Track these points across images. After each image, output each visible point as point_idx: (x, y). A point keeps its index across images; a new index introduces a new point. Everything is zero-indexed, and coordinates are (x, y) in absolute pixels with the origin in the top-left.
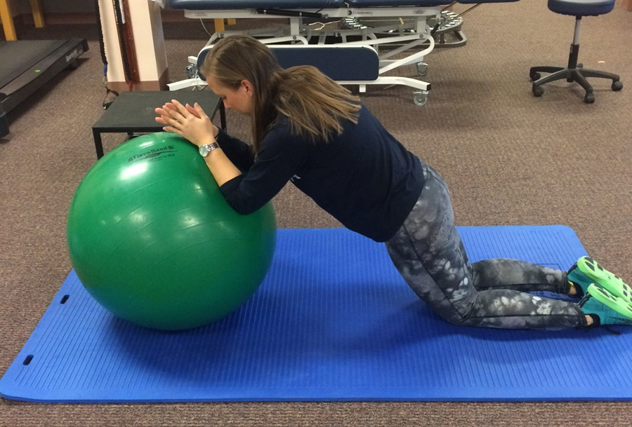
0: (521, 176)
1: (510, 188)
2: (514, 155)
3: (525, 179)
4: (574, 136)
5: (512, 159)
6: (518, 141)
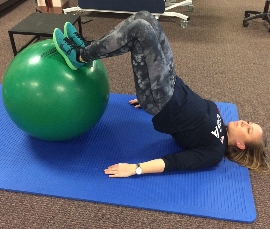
0: (221, 72)
1: (213, 78)
2: (222, 59)
3: (222, 73)
4: (257, 51)
5: (219, 61)
6: (226, 51)
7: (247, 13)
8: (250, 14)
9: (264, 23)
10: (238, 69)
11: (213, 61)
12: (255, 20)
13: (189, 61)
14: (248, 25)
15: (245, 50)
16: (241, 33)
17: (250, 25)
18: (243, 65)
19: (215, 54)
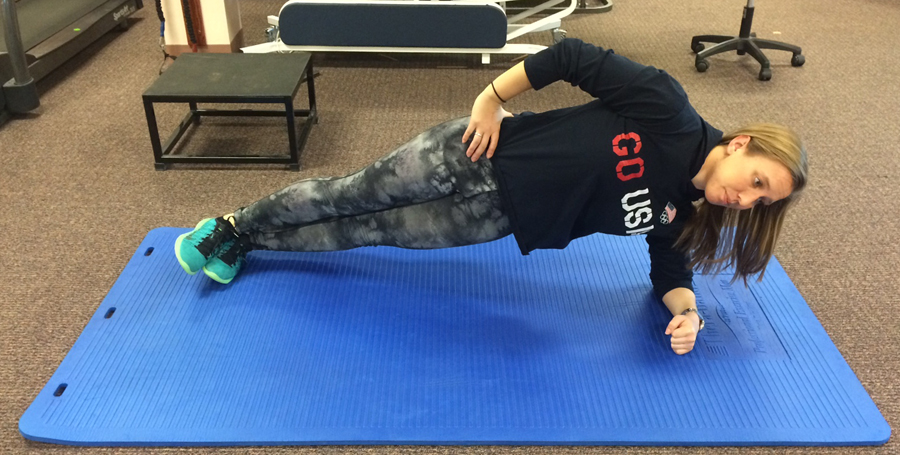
7: (697, 43)
8: (705, 43)
9: (740, 61)
12: (715, 56)
14: (707, 67)
16: (696, 86)
17: (710, 68)
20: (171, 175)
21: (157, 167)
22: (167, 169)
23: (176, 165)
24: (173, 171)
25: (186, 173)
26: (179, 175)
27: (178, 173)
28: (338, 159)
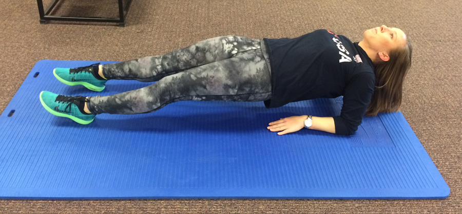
10: (356, 28)
11: (322, 20)
13: (291, 20)
15: (355, 6)
18: (360, 23)
19: (320, 11)
20: (50, 27)
21: (41, 22)
22: (47, 23)
23: (53, 21)
24: (50, 25)
25: (58, 26)
26: (54, 28)
27: (54, 26)
28: (147, 21)
